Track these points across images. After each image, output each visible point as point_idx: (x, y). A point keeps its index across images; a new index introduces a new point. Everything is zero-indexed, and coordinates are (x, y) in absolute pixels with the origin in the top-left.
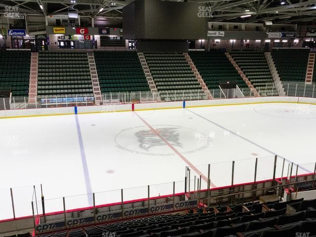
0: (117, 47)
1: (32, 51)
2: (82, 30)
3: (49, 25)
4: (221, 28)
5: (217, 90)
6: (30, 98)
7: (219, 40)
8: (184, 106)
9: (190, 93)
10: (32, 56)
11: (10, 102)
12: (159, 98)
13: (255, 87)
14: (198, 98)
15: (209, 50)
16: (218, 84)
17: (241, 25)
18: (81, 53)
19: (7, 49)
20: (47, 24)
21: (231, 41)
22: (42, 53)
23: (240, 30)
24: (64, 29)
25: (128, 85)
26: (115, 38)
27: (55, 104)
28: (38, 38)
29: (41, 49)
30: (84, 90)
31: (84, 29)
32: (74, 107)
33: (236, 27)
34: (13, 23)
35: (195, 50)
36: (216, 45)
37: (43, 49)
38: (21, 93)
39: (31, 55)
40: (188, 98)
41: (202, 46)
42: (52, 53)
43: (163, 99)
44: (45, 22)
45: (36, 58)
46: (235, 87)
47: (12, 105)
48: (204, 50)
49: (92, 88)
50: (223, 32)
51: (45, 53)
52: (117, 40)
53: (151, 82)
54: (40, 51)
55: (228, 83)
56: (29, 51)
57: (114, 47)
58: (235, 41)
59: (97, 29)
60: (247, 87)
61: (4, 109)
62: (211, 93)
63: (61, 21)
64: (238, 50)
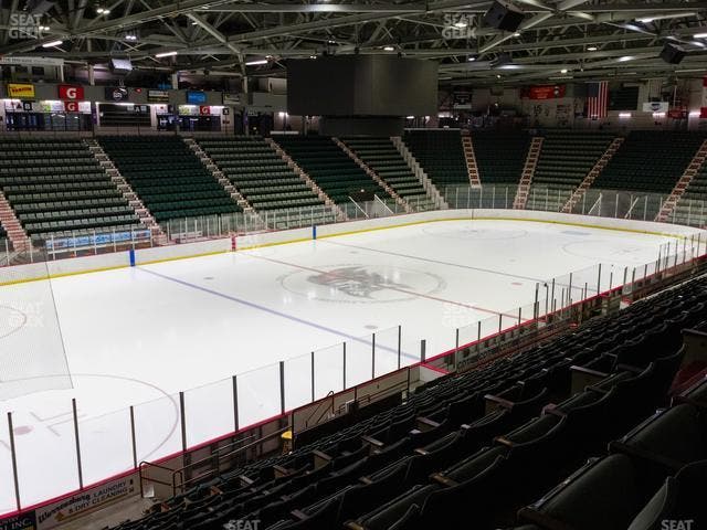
0: (141, 128)
2: (71, 93)
5: (350, 205)
9: (310, 212)
13: (401, 196)
14: (323, 220)
16: (347, 194)
18: (72, 141)
26: (138, 110)
27: (71, 250)
31: (74, 90)
32: (128, 252)
52: (140, 114)
57: (136, 128)
59: (101, 89)
60: (390, 196)
62: (343, 210)
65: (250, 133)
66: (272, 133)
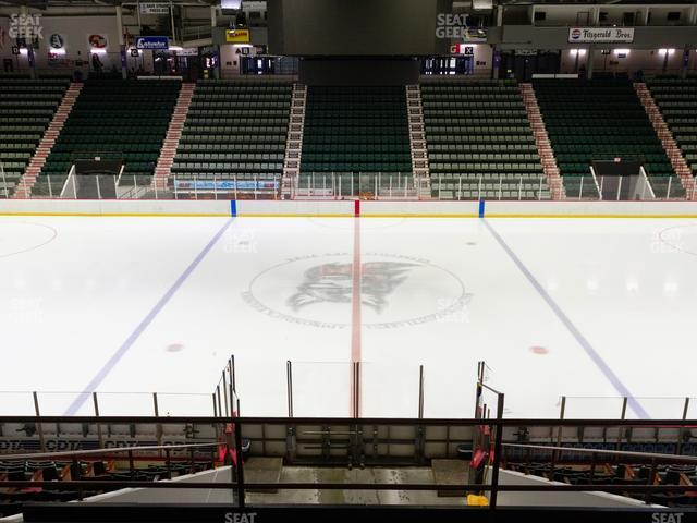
1: (184, 81)
3: (217, 25)
4: (629, 20)
6: (155, 179)
7: (626, 52)
8: (481, 213)
10: (182, 91)
11: (117, 184)
12: (427, 191)
15: (590, 76)
16: (590, 163)
17: (687, 10)
19: (139, 77)
20: (214, 23)
21: (662, 52)
22: (201, 85)
23: (685, 22)
24: (247, 31)
25: (356, 157)
28: (203, 53)
29: (202, 77)
30: (264, 166)
33: (673, 16)
34: (157, 23)
35: (552, 76)
36: (617, 63)
37: (206, 76)
38: (142, 167)
39: (180, 88)
40: (491, 194)
41: (579, 66)
42: (221, 85)
43: (435, 194)
44: (211, 20)
45: (188, 95)
46: (637, 173)
47: (119, 191)
48: (576, 76)
49: (282, 162)
50: (630, 31)
51: (208, 85)
53: (419, 153)
54: (199, 81)
55: (617, 160)
56: (178, 80)
58: (672, 52)
61: (97, 198)
63: (247, 14)
64: (676, 77)
65: (500, 77)
66: (534, 76)
